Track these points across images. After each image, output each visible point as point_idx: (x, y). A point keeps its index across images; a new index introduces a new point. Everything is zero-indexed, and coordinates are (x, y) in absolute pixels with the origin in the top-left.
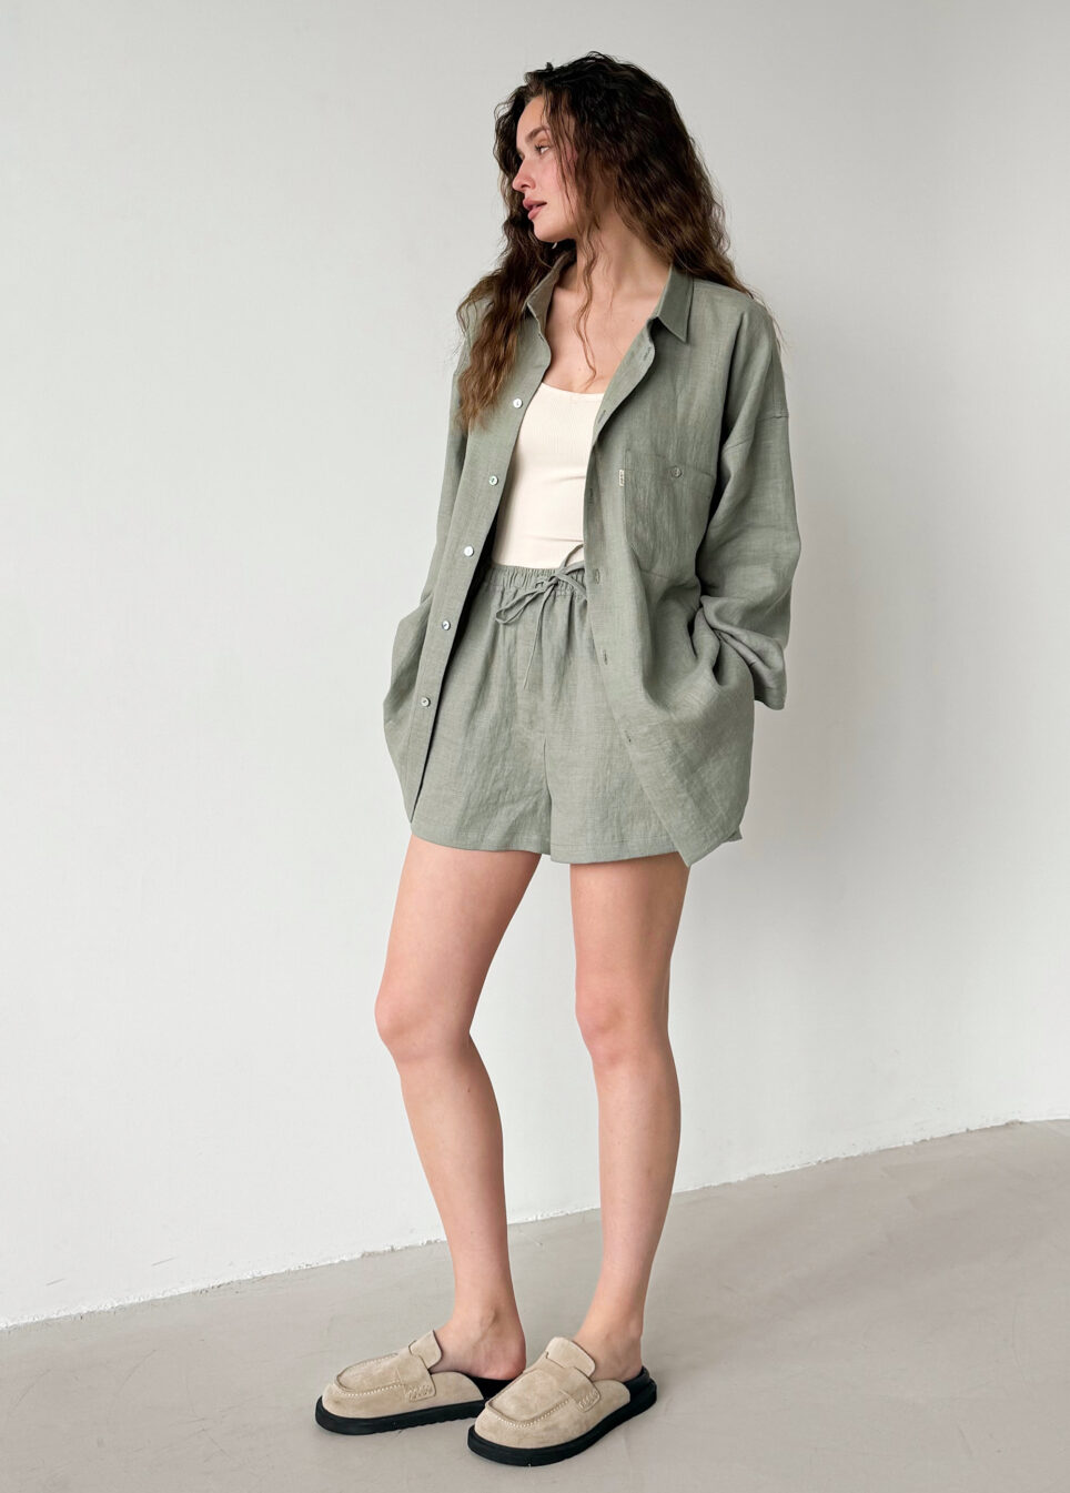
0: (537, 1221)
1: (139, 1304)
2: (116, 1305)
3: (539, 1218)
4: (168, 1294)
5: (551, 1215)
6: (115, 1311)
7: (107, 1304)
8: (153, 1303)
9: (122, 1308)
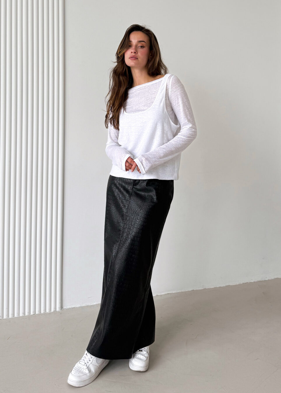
0: (175, 293)
1: (85, 306)
2: (80, 306)
3: (176, 292)
4: (91, 304)
5: (178, 292)
6: (79, 307)
7: (78, 306)
8: (87, 306)
9: (81, 307)
